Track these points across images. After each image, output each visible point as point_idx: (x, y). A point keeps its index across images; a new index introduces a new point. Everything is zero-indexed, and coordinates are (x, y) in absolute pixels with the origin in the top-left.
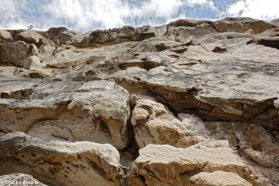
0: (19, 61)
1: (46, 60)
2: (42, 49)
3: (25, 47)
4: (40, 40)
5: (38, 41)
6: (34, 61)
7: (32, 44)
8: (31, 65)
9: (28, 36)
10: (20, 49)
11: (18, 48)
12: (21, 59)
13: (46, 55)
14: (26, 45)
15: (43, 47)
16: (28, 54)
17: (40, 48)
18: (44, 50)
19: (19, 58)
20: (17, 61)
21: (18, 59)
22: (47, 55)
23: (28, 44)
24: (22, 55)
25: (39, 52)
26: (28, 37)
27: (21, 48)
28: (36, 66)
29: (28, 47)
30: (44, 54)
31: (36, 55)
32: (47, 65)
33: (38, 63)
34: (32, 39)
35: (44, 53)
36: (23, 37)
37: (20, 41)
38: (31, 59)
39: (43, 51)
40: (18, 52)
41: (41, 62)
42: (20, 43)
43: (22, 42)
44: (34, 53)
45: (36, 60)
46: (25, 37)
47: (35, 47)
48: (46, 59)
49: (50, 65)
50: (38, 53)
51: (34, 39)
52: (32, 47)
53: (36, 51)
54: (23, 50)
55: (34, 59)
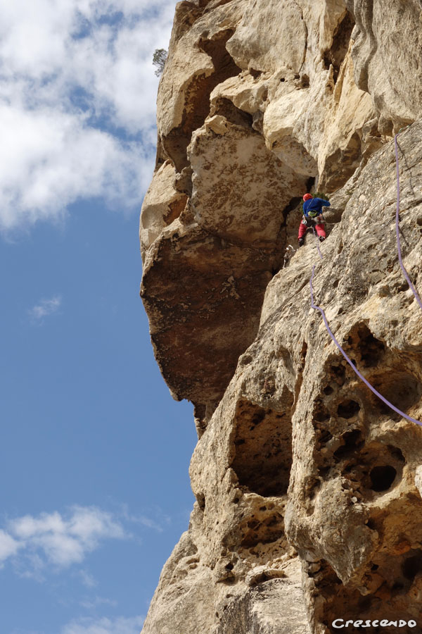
0: (282, 178)
1: (300, 55)
2: (247, 53)
3: (216, 136)
4: (204, 45)
5: (204, 62)
6: (288, 123)
7: (213, 95)
8: (306, 146)
9: (172, 102)
10: (229, 161)
11: (220, 166)
12: (276, 169)
13: (279, 46)
14: (210, 128)
15: (238, 46)
16: (254, 131)
17: (237, 60)
18: (254, 46)
19: (271, 173)
20: (282, 186)
21: (275, 180)
22: (277, 40)
23: (209, 120)
24: (255, 158)
25: (256, 74)
26: (176, 107)
27: (224, 153)
28: (314, 124)
29: (223, 121)
30: (272, 52)
31: (264, 94)
32: (326, 66)
33: (304, 101)
34: (190, 86)
35: (267, 51)
36: (175, 129)
37: (190, 148)
38: (274, 134)
39: (256, 51)
40: (242, 170)
41: (305, 83)
42: (198, 152)
43: (194, 140)
44: (253, 102)
45: (290, 109)
46: (174, 119)
47: (229, 88)
48: (295, 52)
49: (328, 44)
50: (261, 83)
51: (194, 76)
52: (226, 105)
53: (249, 91)
54: (233, 149)
55: (283, 117)
